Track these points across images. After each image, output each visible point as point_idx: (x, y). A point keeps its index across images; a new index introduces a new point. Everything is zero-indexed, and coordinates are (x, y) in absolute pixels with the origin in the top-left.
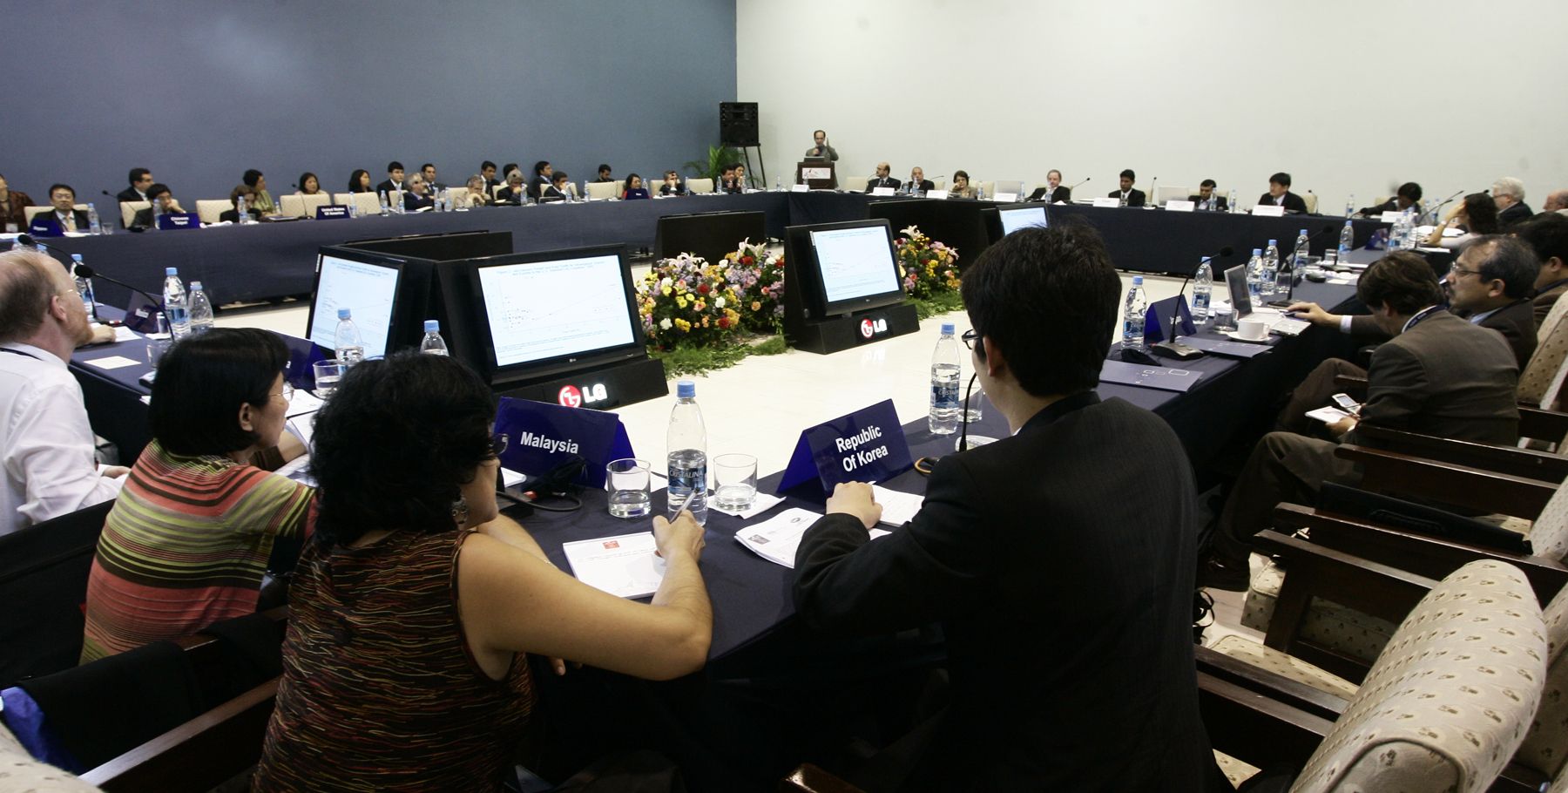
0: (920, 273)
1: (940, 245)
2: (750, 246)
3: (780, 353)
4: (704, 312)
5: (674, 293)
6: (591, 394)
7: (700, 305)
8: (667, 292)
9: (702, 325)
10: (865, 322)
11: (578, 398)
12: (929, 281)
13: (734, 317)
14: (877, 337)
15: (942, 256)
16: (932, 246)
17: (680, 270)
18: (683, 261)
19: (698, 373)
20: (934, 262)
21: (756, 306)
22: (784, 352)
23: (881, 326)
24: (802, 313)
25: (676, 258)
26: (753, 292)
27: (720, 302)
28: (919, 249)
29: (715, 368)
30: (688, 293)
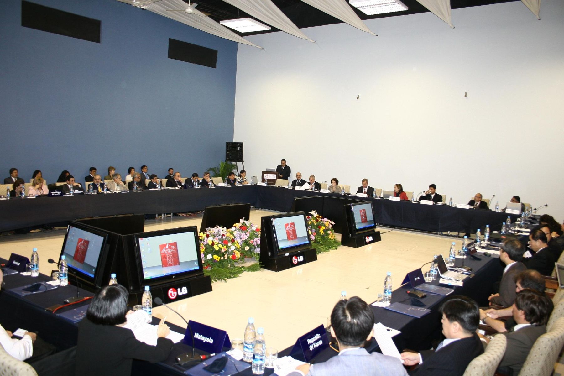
0: (317, 232)
1: (326, 219)
2: (245, 221)
3: (258, 270)
4: (226, 252)
5: (213, 244)
6: (181, 291)
7: (224, 249)
8: (210, 243)
9: (224, 258)
10: (294, 257)
11: (176, 293)
12: (321, 236)
13: (238, 255)
14: (299, 263)
15: (327, 224)
16: (322, 220)
17: (216, 233)
18: (216, 229)
19: (223, 280)
20: (323, 228)
21: (247, 248)
22: (260, 270)
23: (301, 259)
24: (268, 254)
25: (214, 228)
26: (246, 243)
27: (233, 248)
28: (317, 221)
29: (230, 277)
30: (219, 243)
